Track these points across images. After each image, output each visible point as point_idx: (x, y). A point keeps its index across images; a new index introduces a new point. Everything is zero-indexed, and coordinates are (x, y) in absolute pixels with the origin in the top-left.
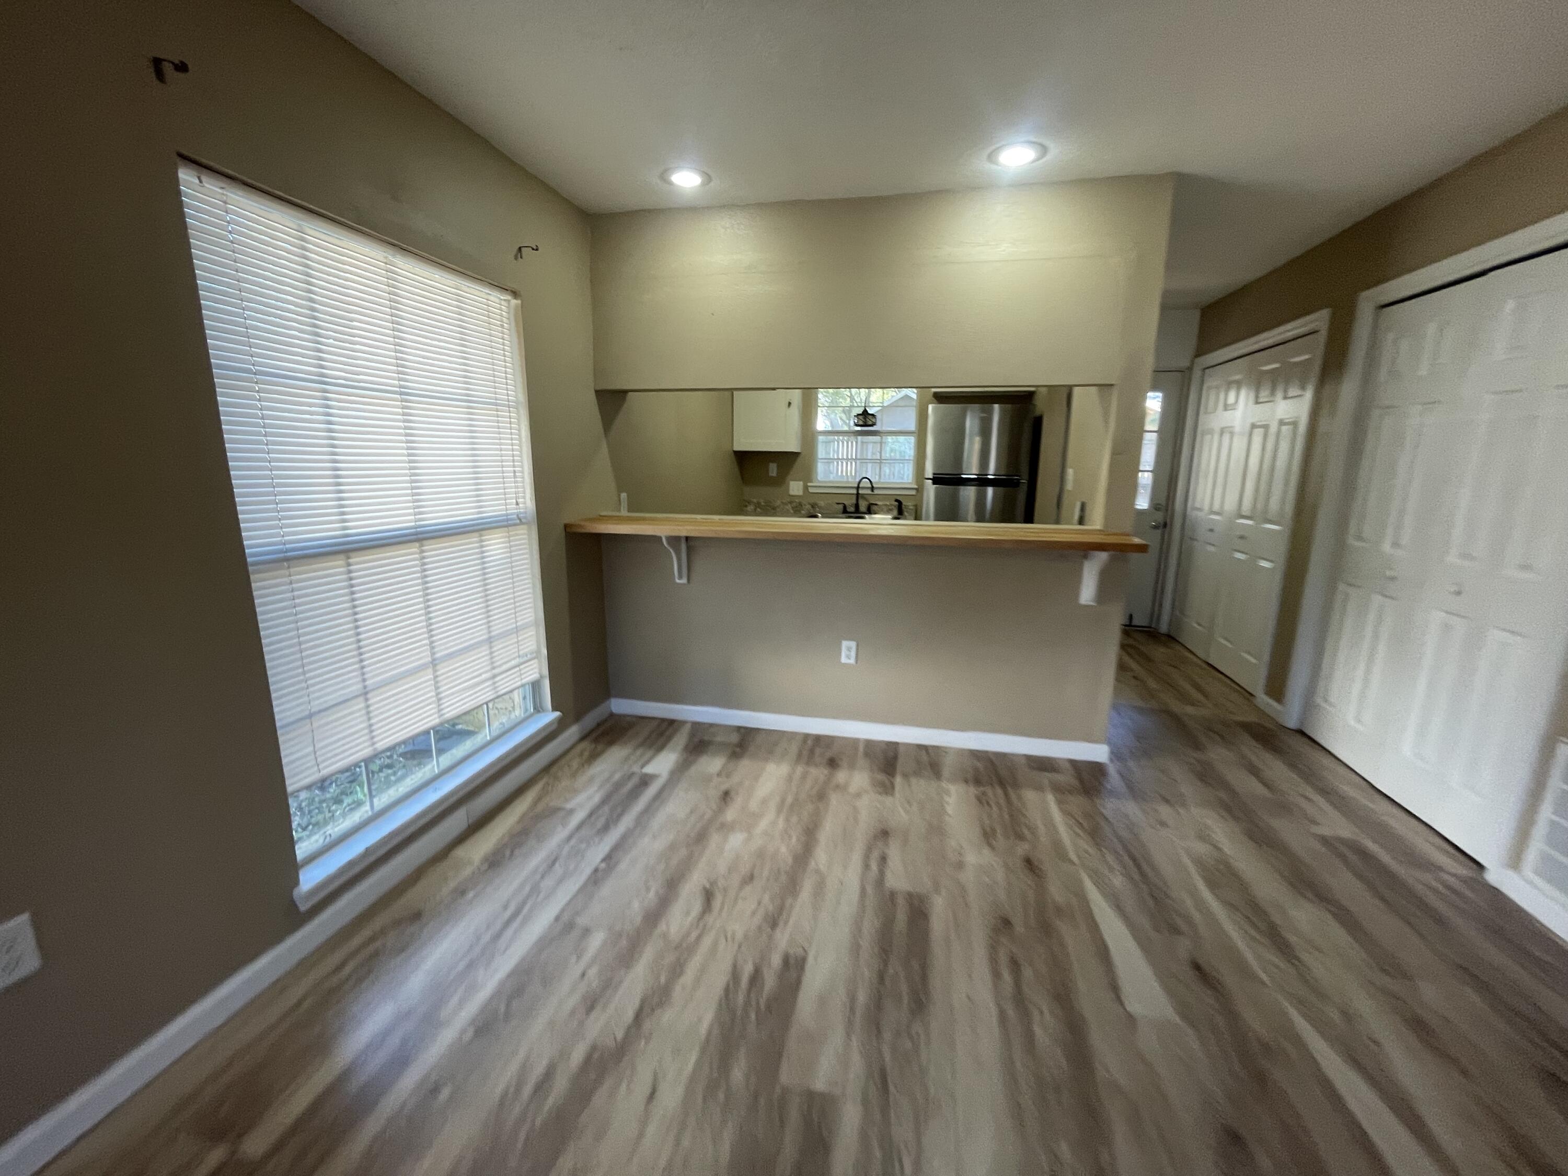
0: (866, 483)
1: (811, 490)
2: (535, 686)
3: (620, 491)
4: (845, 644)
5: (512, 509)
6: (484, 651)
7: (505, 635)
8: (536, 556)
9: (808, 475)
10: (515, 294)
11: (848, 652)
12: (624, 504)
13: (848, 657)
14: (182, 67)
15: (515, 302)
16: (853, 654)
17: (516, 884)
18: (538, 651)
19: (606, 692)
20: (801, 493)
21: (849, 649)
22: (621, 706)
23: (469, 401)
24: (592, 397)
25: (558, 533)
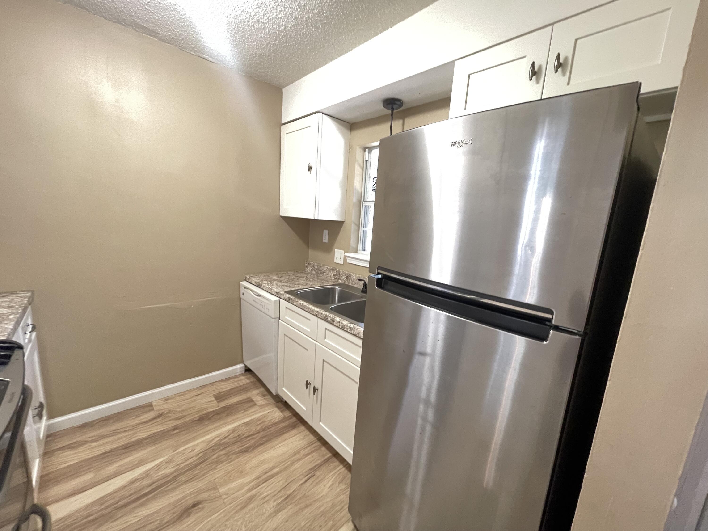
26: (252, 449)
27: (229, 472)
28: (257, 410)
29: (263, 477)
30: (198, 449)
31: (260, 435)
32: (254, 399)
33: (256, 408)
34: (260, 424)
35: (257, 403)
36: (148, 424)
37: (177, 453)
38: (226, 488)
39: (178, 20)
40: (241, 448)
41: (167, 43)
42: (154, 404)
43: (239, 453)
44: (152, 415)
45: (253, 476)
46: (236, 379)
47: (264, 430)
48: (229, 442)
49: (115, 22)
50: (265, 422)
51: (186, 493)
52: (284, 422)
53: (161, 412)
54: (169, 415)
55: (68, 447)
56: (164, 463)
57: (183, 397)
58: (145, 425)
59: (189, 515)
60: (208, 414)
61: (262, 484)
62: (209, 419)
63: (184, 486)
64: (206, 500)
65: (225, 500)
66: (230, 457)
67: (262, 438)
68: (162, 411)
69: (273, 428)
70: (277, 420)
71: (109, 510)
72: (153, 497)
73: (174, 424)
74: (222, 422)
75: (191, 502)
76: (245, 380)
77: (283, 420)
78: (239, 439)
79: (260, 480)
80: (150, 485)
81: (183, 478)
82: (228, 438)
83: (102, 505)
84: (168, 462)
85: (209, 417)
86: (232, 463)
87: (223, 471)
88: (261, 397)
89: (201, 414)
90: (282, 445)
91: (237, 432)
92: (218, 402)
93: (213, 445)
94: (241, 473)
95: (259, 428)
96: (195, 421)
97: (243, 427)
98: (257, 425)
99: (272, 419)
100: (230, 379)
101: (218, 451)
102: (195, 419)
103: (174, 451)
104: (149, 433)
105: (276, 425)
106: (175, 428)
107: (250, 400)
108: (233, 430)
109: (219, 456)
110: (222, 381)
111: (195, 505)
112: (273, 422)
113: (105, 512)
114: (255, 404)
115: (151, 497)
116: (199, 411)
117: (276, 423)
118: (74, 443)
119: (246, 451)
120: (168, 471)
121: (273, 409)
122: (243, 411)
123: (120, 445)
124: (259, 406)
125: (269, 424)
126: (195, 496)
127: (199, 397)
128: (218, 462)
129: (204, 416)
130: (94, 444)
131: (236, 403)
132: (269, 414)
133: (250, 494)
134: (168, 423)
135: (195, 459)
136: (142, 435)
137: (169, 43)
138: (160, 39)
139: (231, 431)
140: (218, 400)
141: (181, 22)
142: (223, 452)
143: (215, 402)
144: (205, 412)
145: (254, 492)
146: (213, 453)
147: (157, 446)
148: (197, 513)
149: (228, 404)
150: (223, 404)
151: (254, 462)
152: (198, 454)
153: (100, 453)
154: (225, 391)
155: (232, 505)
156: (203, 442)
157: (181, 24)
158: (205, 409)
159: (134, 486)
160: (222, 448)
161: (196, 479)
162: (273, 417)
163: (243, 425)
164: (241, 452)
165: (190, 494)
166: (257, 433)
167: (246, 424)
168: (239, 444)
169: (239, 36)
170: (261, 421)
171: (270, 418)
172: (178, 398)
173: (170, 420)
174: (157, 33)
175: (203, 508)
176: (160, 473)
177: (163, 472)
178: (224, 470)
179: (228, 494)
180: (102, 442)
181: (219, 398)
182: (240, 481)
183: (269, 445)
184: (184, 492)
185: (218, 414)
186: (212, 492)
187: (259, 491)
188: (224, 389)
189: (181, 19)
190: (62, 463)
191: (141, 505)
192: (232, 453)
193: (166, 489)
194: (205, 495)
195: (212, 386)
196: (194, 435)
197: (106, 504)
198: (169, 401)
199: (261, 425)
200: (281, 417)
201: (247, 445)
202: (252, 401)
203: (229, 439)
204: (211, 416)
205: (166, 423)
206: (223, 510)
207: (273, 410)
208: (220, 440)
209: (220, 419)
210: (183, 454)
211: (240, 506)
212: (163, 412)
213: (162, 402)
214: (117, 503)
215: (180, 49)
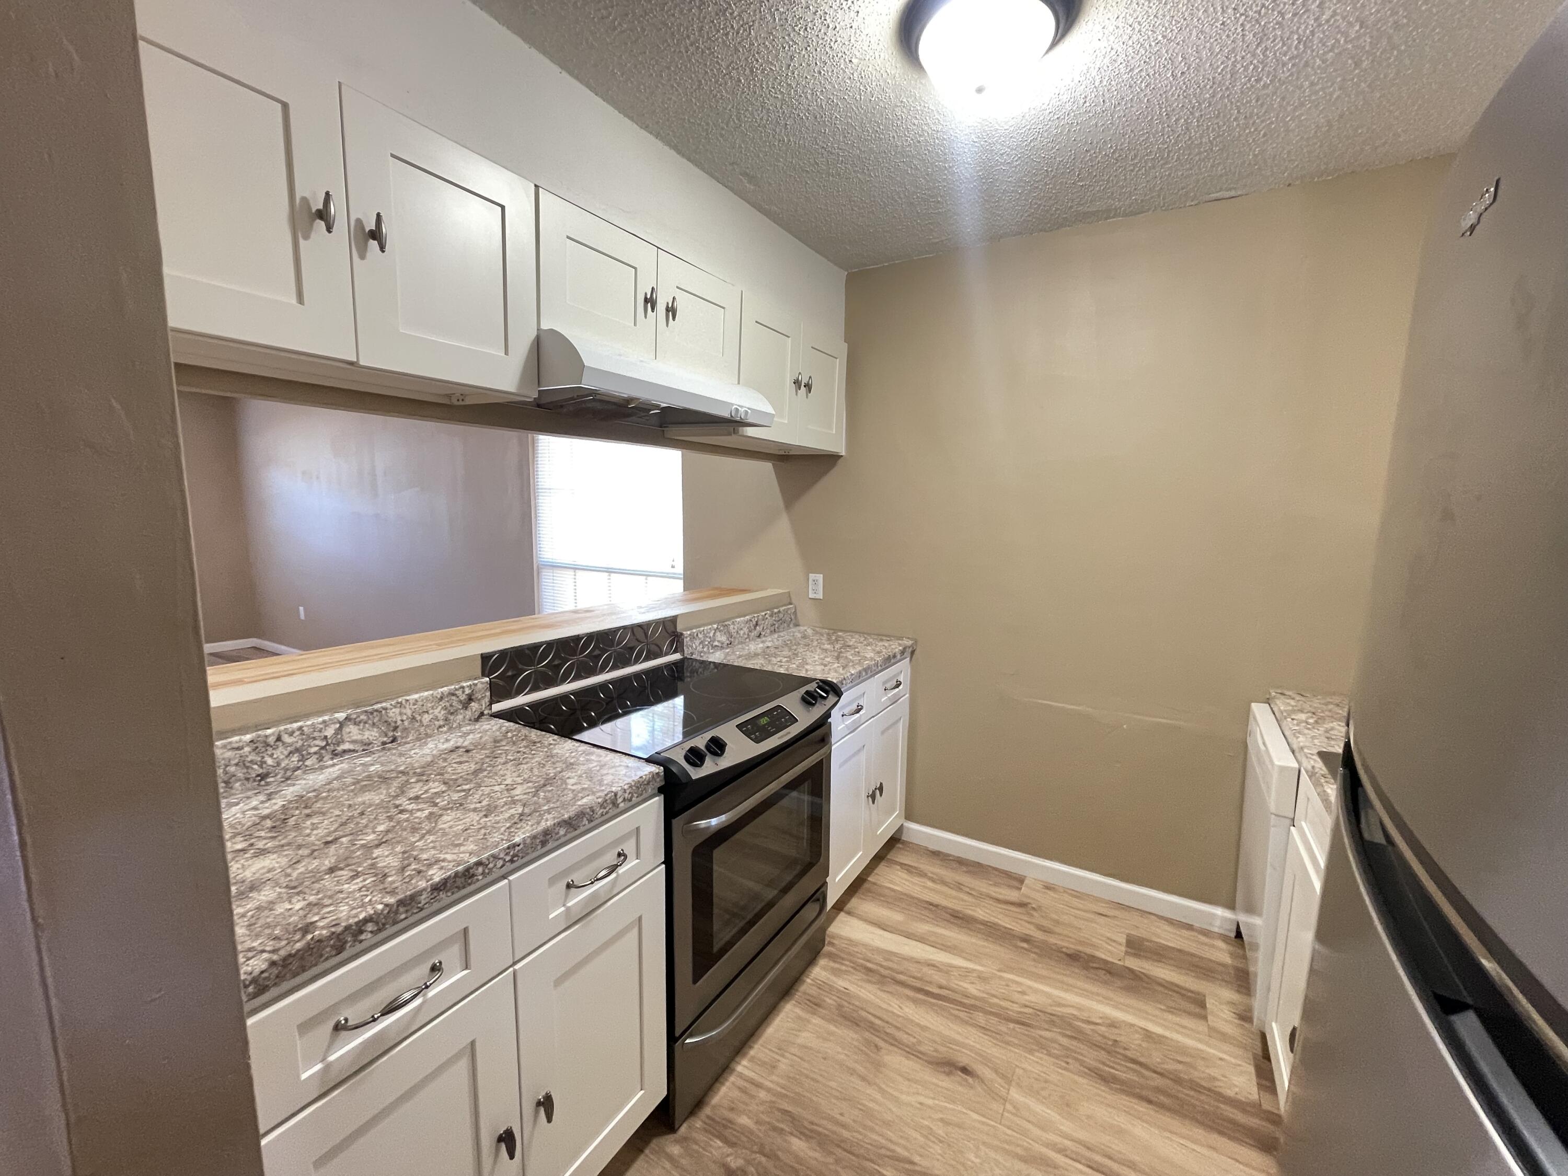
26: (1120, 1089)
27: (1046, 1081)
28: (1198, 1033)
29: (1098, 1158)
30: (1031, 998)
31: (1159, 1081)
32: (1208, 1005)
33: (1201, 1026)
34: (1180, 1062)
35: (1209, 1017)
36: (1000, 906)
37: (1001, 978)
38: (1022, 1099)
39: (1132, 171)
40: (1101, 1066)
41: (1139, 213)
42: (1026, 882)
43: (1089, 1069)
44: (1013, 895)
45: (1082, 1135)
46: (1203, 939)
47: (1178, 1081)
48: (1087, 1034)
49: (1058, 228)
50: (1195, 1069)
51: (967, 1041)
52: (1244, 1111)
53: (1026, 900)
54: (1035, 914)
55: (907, 867)
56: (975, 975)
57: (1075, 902)
58: (995, 904)
59: (949, 1074)
60: (1093, 958)
61: (1084, 1164)
62: (1086, 968)
63: (973, 1030)
64: (983, 1082)
65: (1006, 1114)
66: (1070, 1060)
67: (1158, 1090)
68: (1029, 901)
69: (1203, 1098)
70: (1230, 1093)
71: (886, 972)
72: (934, 1004)
73: (1031, 933)
74: (1103, 991)
75: (964, 1060)
76: (1222, 954)
77: (1249, 1109)
78: (1112, 1048)
79: (1088, 1154)
80: (941, 987)
81: (981, 1018)
82: (1092, 1027)
83: (887, 960)
84: (982, 978)
85: (1091, 965)
86: (1063, 1072)
87: (1041, 1069)
88: (1234, 1016)
89: (1080, 948)
90: (1194, 1150)
91: (1117, 1031)
92: (1127, 953)
93: (1060, 1014)
94: (1066, 1106)
95: (1171, 1066)
96: (1062, 952)
97: (1137, 1036)
98: (1173, 1060)
99: (1218, 1080)
100: (1190, 927)
101: (1059, 1030)
102: (1064, 950)
103: (999, 971)
104: (993, 919)
105: (1219, 1101)
106: (1026, 939)
107: (1200, 1002)
108: (1113, 1024)
109: (1053, 1041)
110: (1170, 921)
111: (965, 1070)
112: (1216, 1087)
113: (882, 970)
114: (1205, 1018)
115: (930, 1003)
116: (1081, 943)
117: (1220, 1094)
118: (915, 868)
119: (1106, 1080)
120: (972, 990)
121: (1244, 1064)
122: (1163, 1007)
123: (950, 905)
124: (1209, 1028)
125: (1204, 1084)
126: (975, 1059)
127: (1102, 920)
128: (1042, 1046)
129: (1083, 955)
130: (930, 884)
131: (1161, 980)
132: (1219, 1062)
133: (1052, 1154)
134: (1023, 923)
135: (1016, 1007)
136: (980, 913)
137: (1142, 212)
138: (1126, 215)
139: (1109, 1021)
140: (1129, 950)
141: (1139, 170)
142: (1065, 1041)
143: (1123, 949)
144: (1089, 951)
145: (1060, 1159)
146: (1046, 1026)
147: (986, 944)
148: (961, 1085)
149: (1143, 971)
150: (1133, 963)
151: (1102, 1113)
152: (1026, 1006)
153: (925, 899)
154: (1157, 943)
155: (1009, 1132)
156: (1048, 995)
157: (1140, 173)
158: (1092, 945)
159: (925, 969)
160: (1068, 1033)
161: (993, 1038)
162: (1225, 1077)
163: (1140, 1030)
164: (1096, 1073)
165: (971, 1049)
166: (1155, 1072)
167: (1148, 1035)
168: (1103, 1055)
169: (1258, 118)
170: (1188, 1060)
171: (1214, 1072)
172: (1067, 897)
173: (1029, 922)
174: (1116, 209)
175: (972, 1087)
176: (961, 983)
177: (966, 985)
178: (1045, 1069)
179: (1018, 1110)
180: (938, 887)
181: (1135, 946)
182: (1052, 1114)
183: (1166, 1119)
184: (967, 1038)
185: (1110, 973)
186: (1000, 1080)
187: (1069, 1168)
188: (1159, 937)
189: (1135, 165)
190: (891, 882)
191: (915, 1001)
192: (1080, 1057)
193: (951, 1010)
194: (987, 1073)
195: (1141, 916)
196: (1044, 973)
197: (890, 964)
198: (1049, 892)
199: (1180, 1067)
200: (1250, 1097)
201: (1117, 1072)
202: (1202, 1005)
203: (1092, 1030)
204: (1094, 965)
205: (1020, 921)
206: (992, 1123)
207: (1239, 1065)
208: (1077, 1018)
209: (1105, 983)
210: (1007, 985)
211: (1019, 1151)
212: (1029, 903)
213: (1039, 886)
214: (898, 973)
215: (1165, 210)
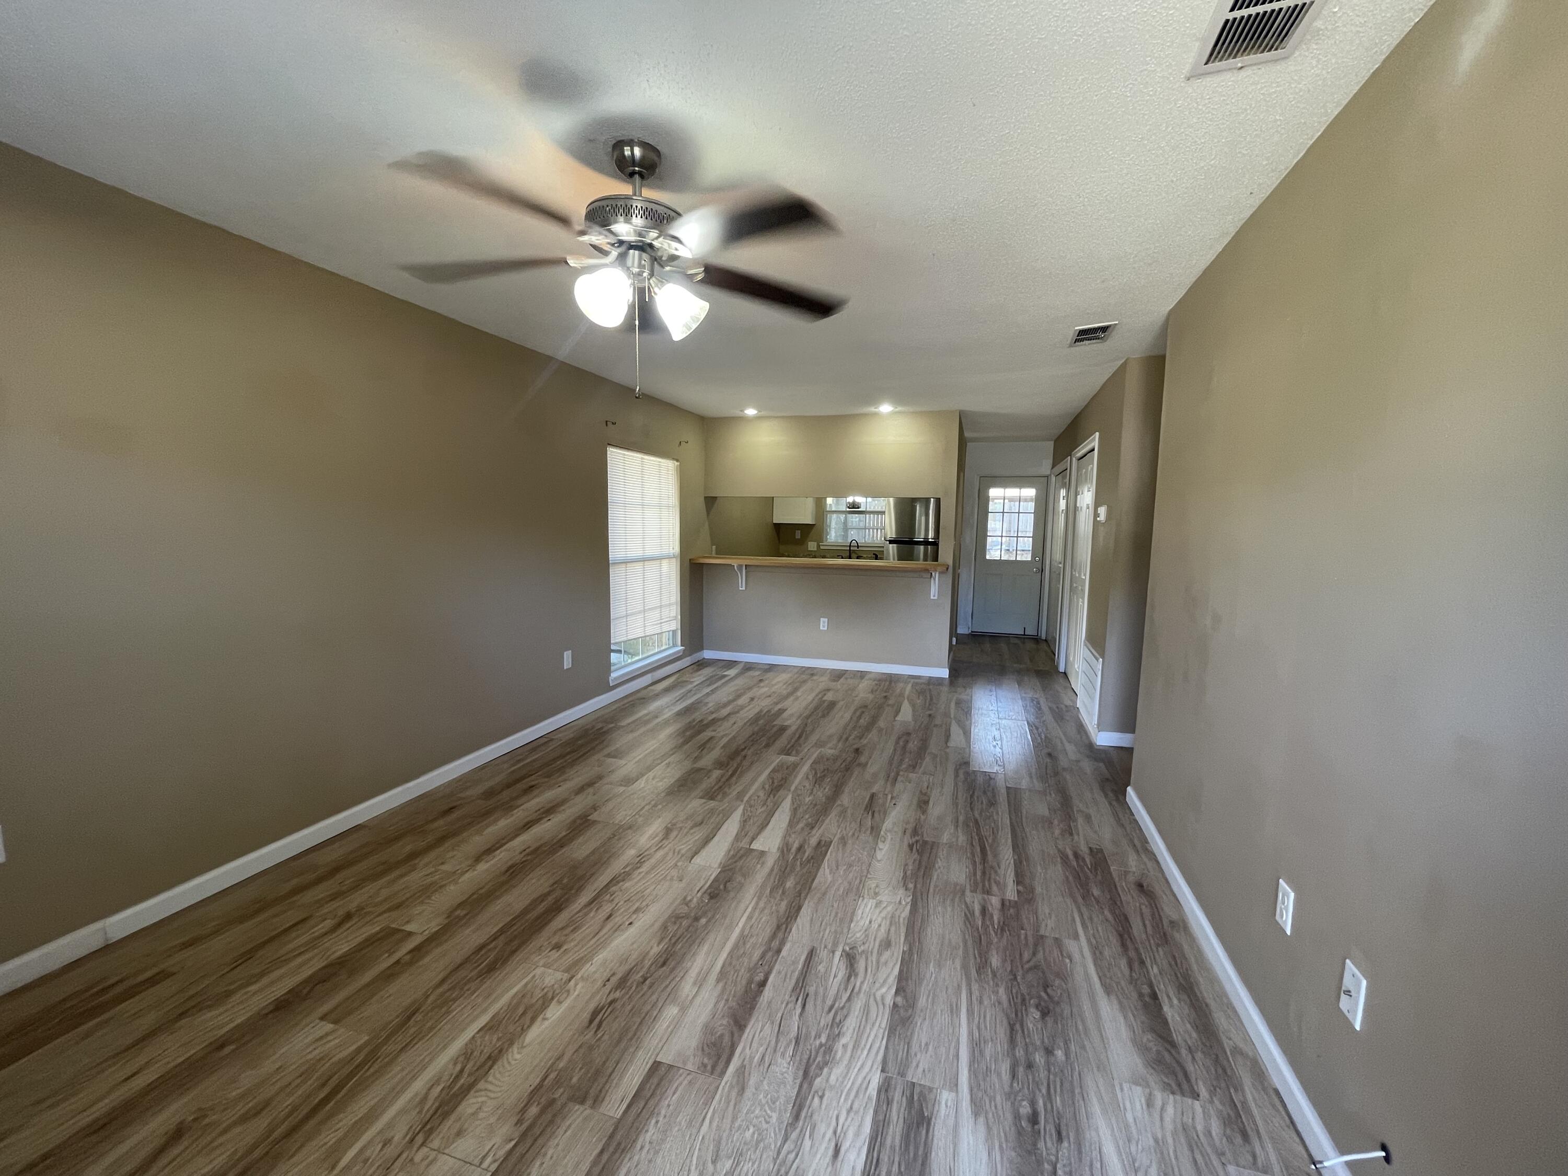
0: (854, 543)
1: (822, 548)
2: (674, 632)
3: (712, 545)
4: (822, 619)
5: (672, 551)
6: (658, 611)
7: (666, 605)
8: (679, 573)
9: (820, 538)
10: (677, 461)
11: (823, 623)
12: (714, 552)
13: (824, 627)
14: (614, 424)
15: (677, 463)
16: (826, 624)
17: (678, 694)
18: (676, 617)
19: (701, 648)
20: (815, 549)
21: (824, 622)
22: (708, 654)
23: (660, 506)
24: (702, 499)
25: (687, 563)
